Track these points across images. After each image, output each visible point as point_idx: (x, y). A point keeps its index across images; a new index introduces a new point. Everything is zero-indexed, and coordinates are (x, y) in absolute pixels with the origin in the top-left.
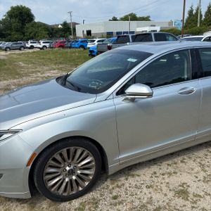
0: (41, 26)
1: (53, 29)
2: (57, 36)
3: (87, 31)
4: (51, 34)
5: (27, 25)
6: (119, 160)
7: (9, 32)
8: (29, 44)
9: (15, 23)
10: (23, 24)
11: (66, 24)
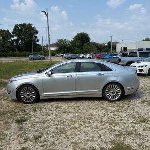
0: (93, 45)
1: (101, 46)
2: (104, 51)
3: (124, 48)
4: (99, 50)
5: (86, 44)
7: (74, 48)
8: (82, 56)
9: (79, 43)
10: (83, 44)
11: (109, 44)
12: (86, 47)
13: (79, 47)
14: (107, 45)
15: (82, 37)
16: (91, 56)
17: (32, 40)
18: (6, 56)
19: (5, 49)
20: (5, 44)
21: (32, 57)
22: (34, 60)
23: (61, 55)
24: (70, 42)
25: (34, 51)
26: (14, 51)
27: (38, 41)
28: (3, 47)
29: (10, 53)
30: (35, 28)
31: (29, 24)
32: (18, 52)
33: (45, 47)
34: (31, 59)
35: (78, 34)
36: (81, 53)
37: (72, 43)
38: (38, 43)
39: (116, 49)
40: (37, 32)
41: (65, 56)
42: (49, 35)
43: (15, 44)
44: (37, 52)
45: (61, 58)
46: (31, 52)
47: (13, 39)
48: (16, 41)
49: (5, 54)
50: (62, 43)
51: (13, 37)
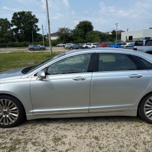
0: (96, 33)
1: (105, 35)
2: (108, 40)
3: (129, 37)
5: (88, 33)
6: (33, 113)
7: (76, 37)
8: (85, 45)
9: (81, 32)
10: (86, 32)
11: (114, 32)
12: (89, 36)
13: (81, 36)
14: (110, 33)
15: (85, 25)
16: (95, 46)
17: (32, 29)
18: (5, 46)
19: (4, 39)
20: (4, 33)
21: (32, 47)
22: (34, 50)
23: (62, 45)
24: (72, 31)
25: (34, 41)
26: (13, 41)
27: (39, 30)
28: (2, 37)
29: (10, 43)
30: (34, 16)
31: (29, 12)
32: (17, 42)
33: (46, 36)
34: (30, 49)
35: (80, 22)
36: (83, 43)
37: (74, 31)
38: (38, 32)
39: (120, 38)
40: (37, 21)
41: (67, 45)
42: (49, 22)
43: (14, 34)
44: (38, 41)
45: (63, 48)
46: (31, 41)
47: (12, 28)
48: (16, 30)
49: (4, 44)
50: (64, 32)
51: (12, 26)
